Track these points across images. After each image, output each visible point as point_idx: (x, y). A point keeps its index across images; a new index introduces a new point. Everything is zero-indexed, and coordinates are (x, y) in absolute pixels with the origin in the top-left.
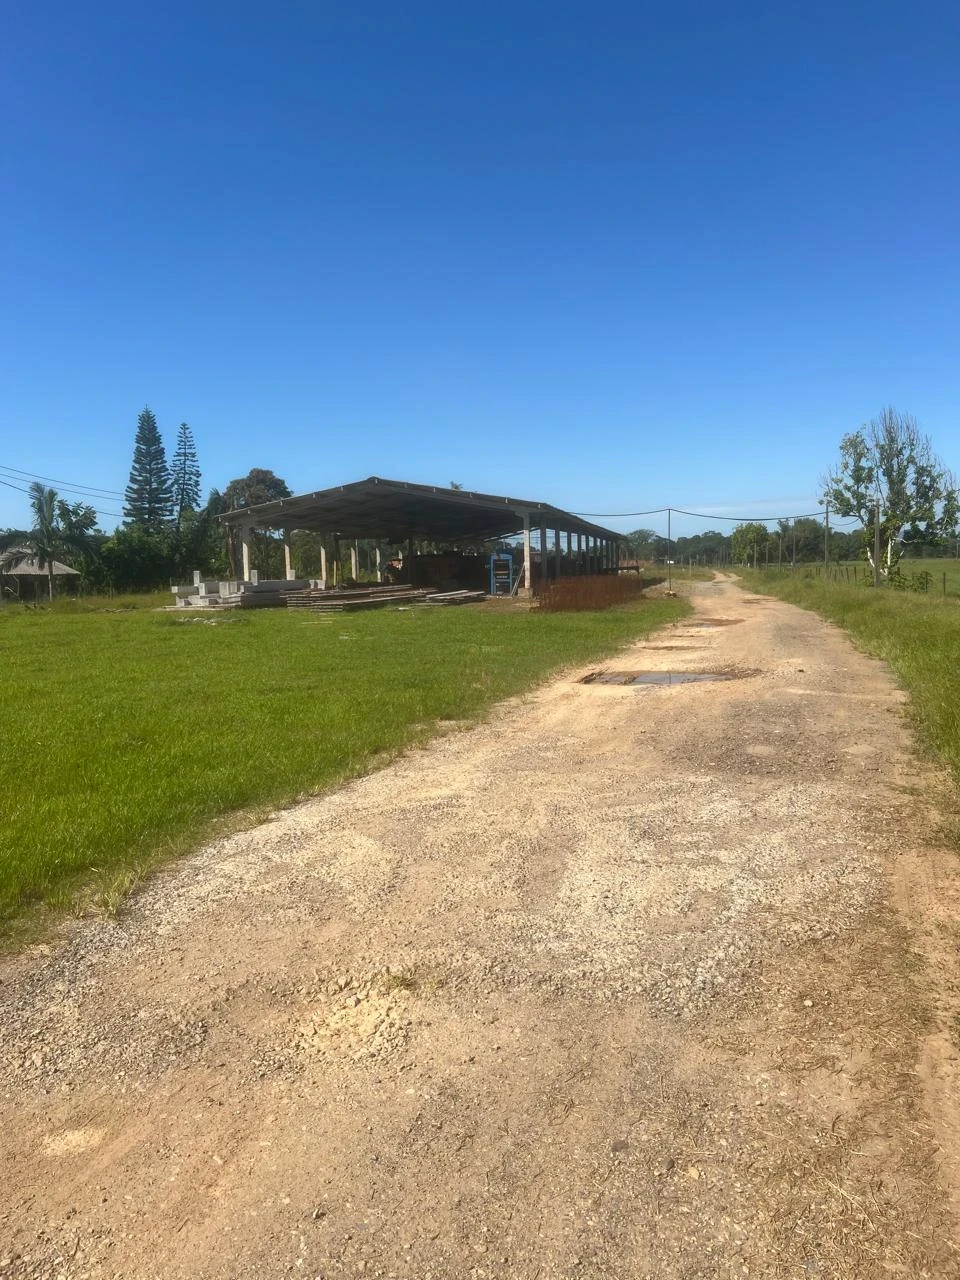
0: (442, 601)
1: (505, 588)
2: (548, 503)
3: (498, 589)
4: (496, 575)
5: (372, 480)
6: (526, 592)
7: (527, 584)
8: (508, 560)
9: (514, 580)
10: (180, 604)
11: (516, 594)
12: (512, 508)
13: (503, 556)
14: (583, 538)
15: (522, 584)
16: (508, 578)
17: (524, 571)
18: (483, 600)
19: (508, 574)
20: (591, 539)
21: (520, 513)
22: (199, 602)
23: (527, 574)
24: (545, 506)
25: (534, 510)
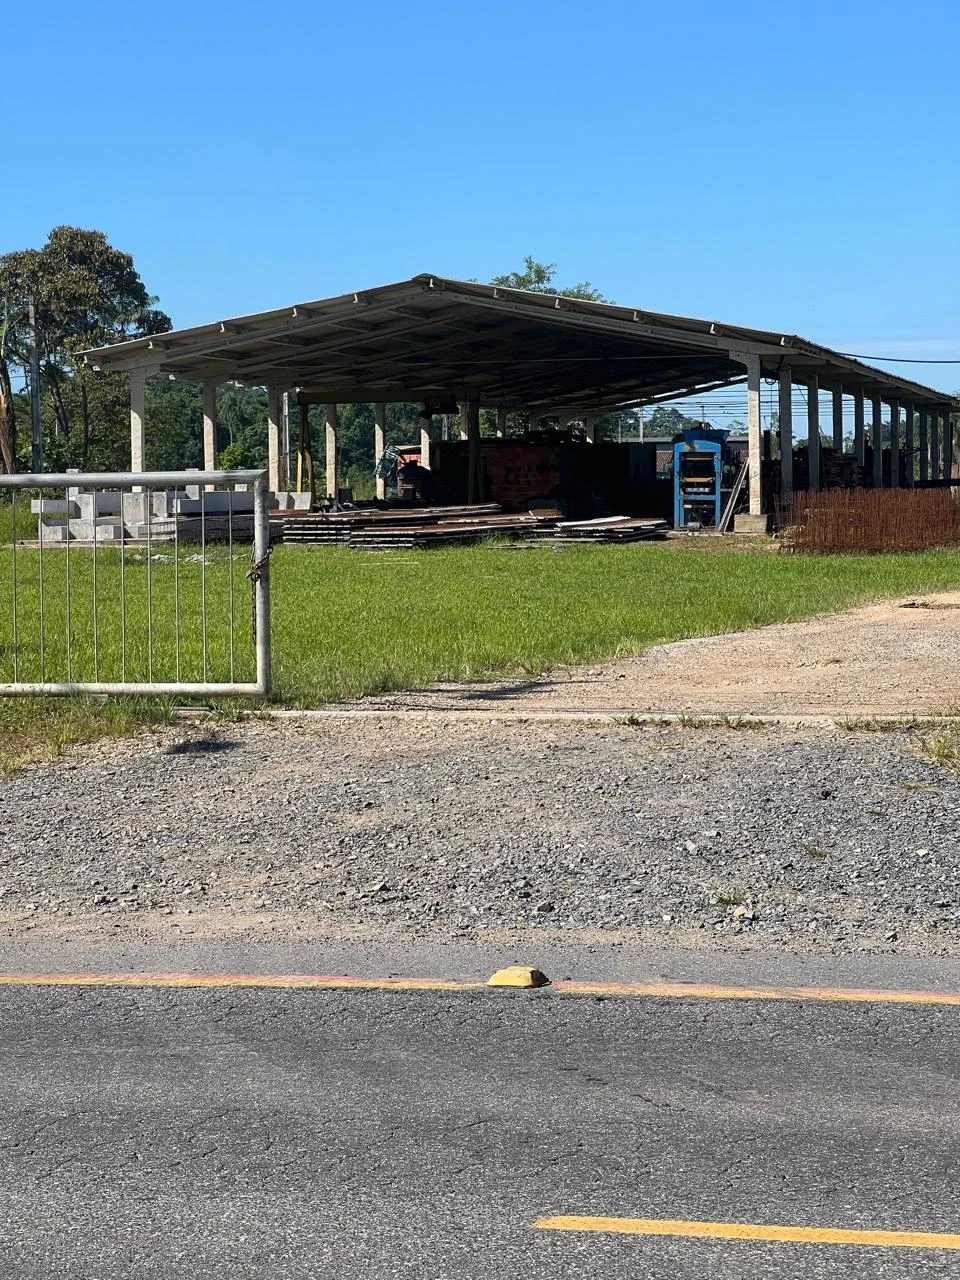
0: (590, 534)
1: (704, 515)
2: (800, 335)
3: (689, 516)
4: (684, 485)
5: (422, 281)
6: (753, 521)
7: (755, 505)
8: (712, 454)
9: (725, 497)
10: (50, 535)
11: (731, 527)
12: (723, 344)
13: (701, 446)
14: (868, 404)
15: (743, 505)
16: (713, 492)
17: (747, 478)
18: (663, 538)
19: (712, 486)
20: (886, 410)
21: (737, 352)
22: (89, 531)
23: (755, 485)
24: (794, 341)
25: (771, 350)
